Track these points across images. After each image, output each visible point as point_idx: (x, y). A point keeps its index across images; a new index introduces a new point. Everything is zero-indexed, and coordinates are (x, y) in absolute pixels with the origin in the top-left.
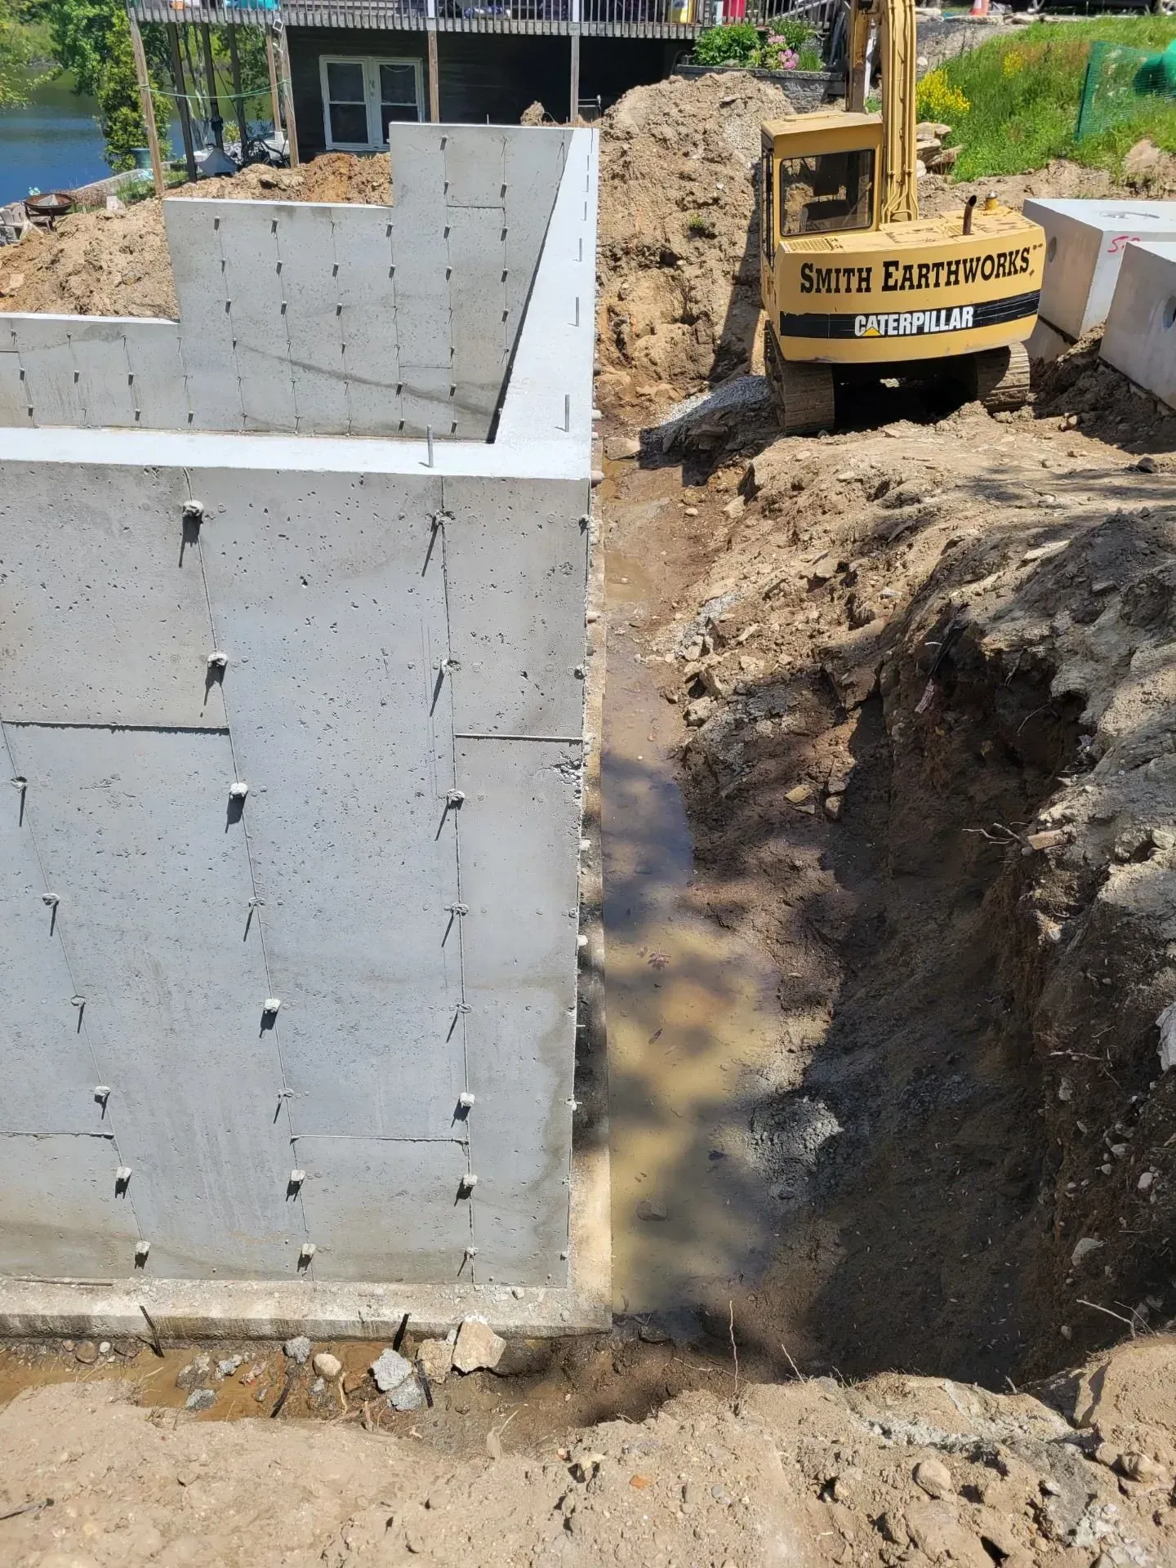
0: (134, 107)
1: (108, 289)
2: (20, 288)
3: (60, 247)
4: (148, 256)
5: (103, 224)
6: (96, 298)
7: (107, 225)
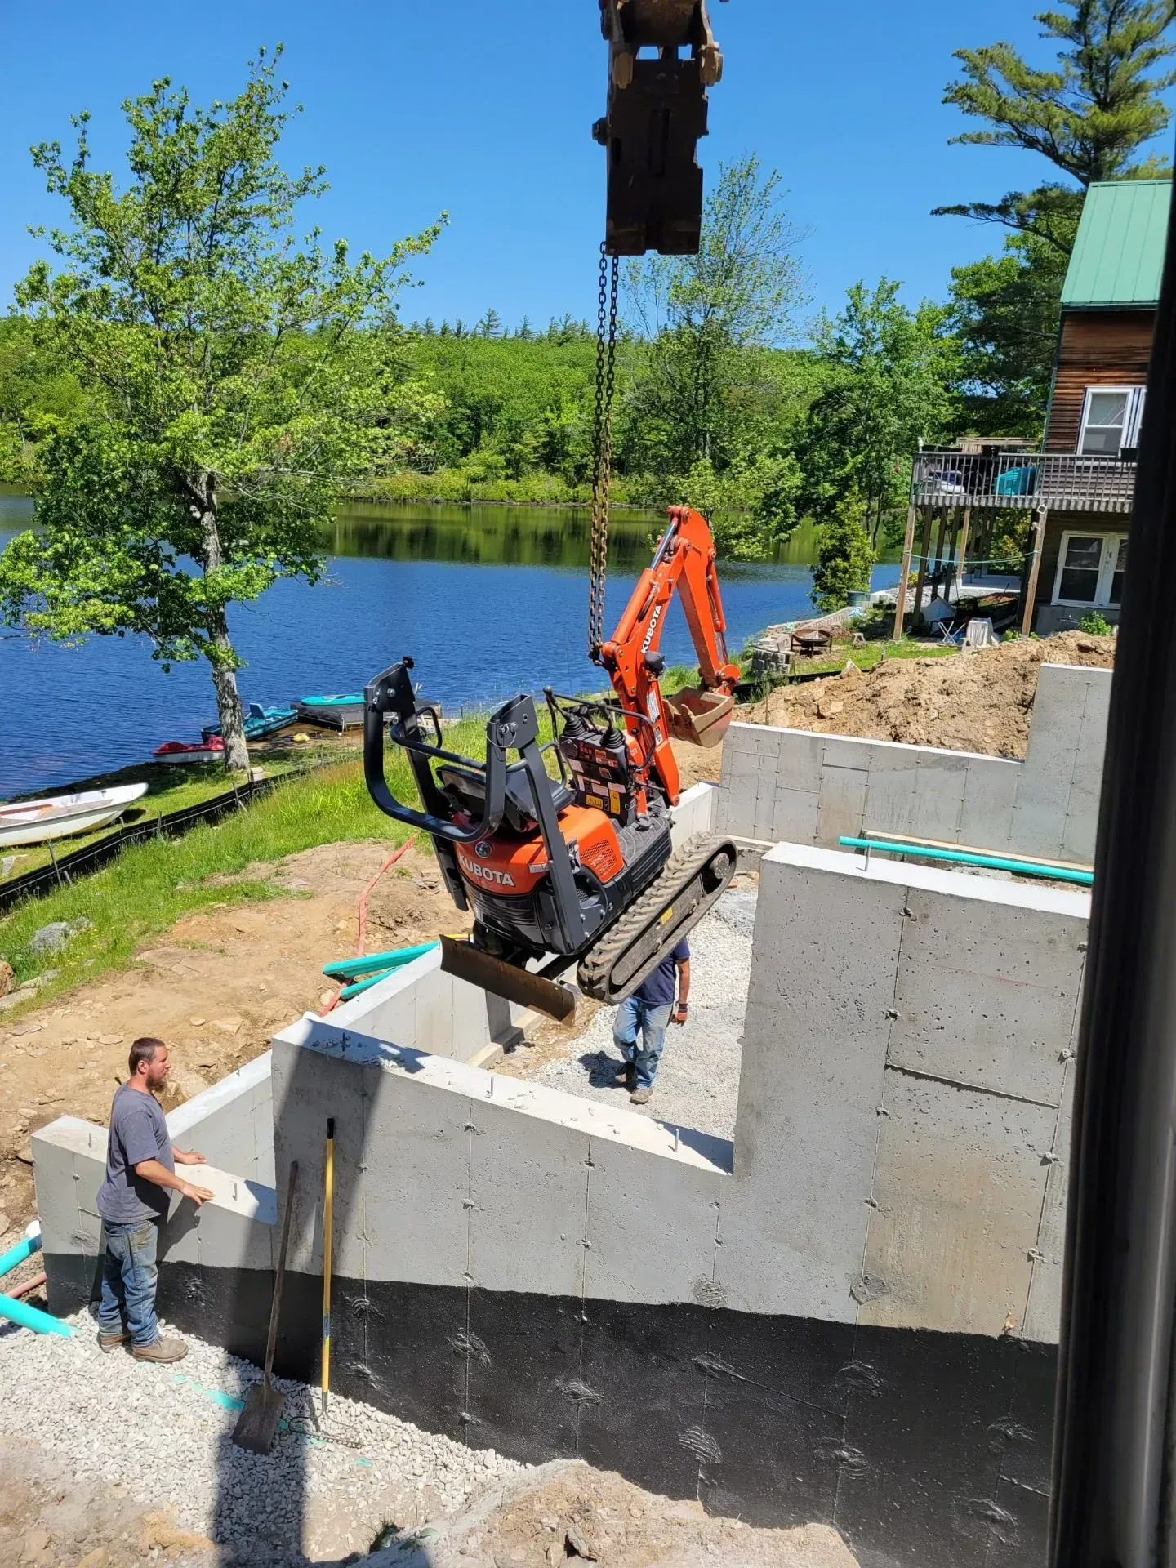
0: (846, 557)
1: (923, 721)
2: (840, 713)
3: (882, 685)
4: (964, 699)
5: (922, 669)
6: (912, 728)
7: (928, 671)
